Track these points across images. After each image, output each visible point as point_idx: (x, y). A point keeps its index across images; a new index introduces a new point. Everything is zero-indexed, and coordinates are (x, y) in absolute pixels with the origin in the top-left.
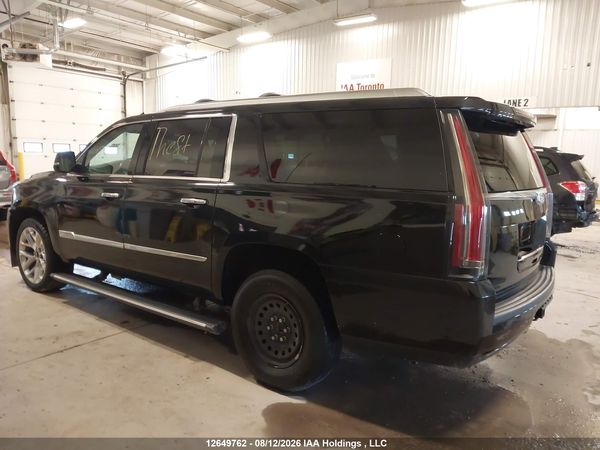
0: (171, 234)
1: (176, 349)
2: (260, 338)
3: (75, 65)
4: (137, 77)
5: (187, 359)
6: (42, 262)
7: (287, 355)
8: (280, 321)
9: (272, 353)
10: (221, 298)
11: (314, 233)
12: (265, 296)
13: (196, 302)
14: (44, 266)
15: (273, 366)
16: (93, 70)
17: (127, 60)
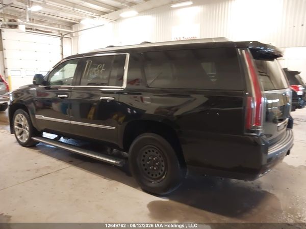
0: (91, 116)
1: (100, 174)
2: (144, 168)
3: (36, 30)
4: (68, 36)
5: (105, 180)
6: (27, 131)
7: (158, 176)
8: (154, 159)
9: (150, 175)
10: (122, 148)
11: (169, 114)
12: (147, 146)
13: (109, 150)
14: (28, 134)
15: (151, 182)
16: (46, 32)
17: (63, 27)
